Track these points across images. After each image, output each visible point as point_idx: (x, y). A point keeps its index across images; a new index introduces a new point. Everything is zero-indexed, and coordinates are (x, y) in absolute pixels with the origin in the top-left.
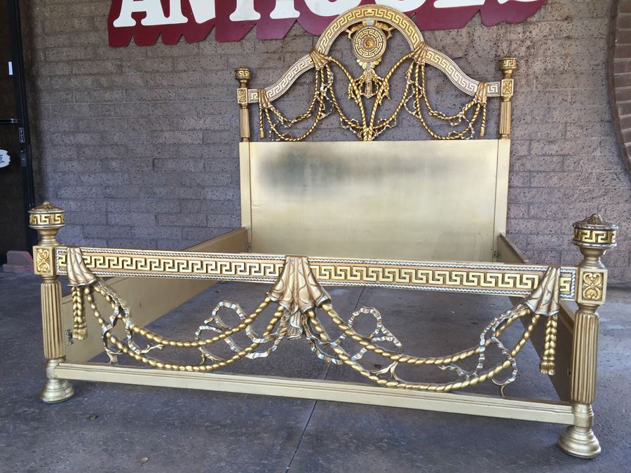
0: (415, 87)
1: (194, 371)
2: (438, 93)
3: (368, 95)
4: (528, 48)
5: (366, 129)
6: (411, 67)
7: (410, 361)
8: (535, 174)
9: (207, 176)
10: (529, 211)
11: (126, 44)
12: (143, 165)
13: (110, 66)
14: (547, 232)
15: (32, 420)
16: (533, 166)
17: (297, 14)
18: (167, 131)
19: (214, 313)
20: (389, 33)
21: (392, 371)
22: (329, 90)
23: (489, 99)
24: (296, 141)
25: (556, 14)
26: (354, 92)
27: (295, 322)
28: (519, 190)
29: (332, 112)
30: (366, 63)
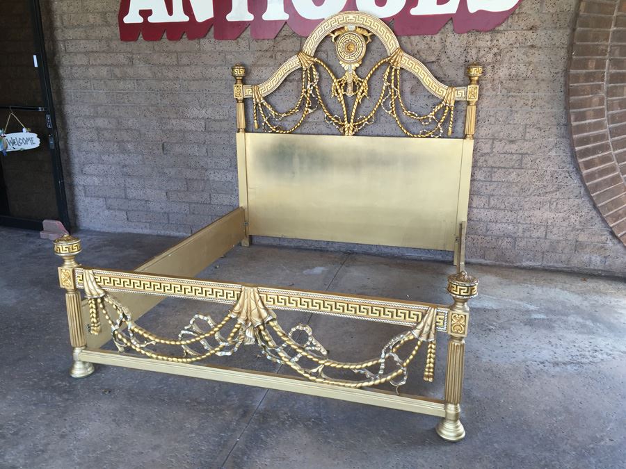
0: (391, 88)
1: (178, 362)
2: (412, 93)
3: (350, 94)
4: (495, 55)
5: (347, 125)
6: (388, 70)
7: (332, 365)
8: (496, 170)
9: (209, 161)
10: (489, 201)
11: (135, 39)
12: (154, 147)
13: (122, 58)
14: (504, 220)
15: (64, 393)
16: (494, 162)
18: (174, 119)
19: (191, 322)
20: (369, 37)
21: (320, 370)
22: (314, 88)
23: (457, 102)
24: (286, 133)
25: (523, 24)
26: (337, 90)
27: (249, 334)
28: (481, 183)
29: (318, 109)
30: (347, 65)
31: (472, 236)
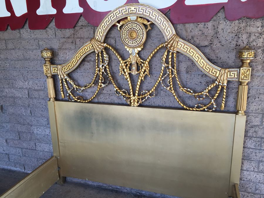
0: (169, 69)
2: (187, 72)
3: (134, 72)
5: (133, 98)
6: (166, 53)
9: (33, 119)
10: (258, 167)
17: (81, 10)
20: (148, 26)
22: (105, 67)
23: (229, 82)
24: (85, 103)
26: (123, 70)
28: (251, 150)
29: (109, 83)
30: (131, 49)
31: (243, 193)
